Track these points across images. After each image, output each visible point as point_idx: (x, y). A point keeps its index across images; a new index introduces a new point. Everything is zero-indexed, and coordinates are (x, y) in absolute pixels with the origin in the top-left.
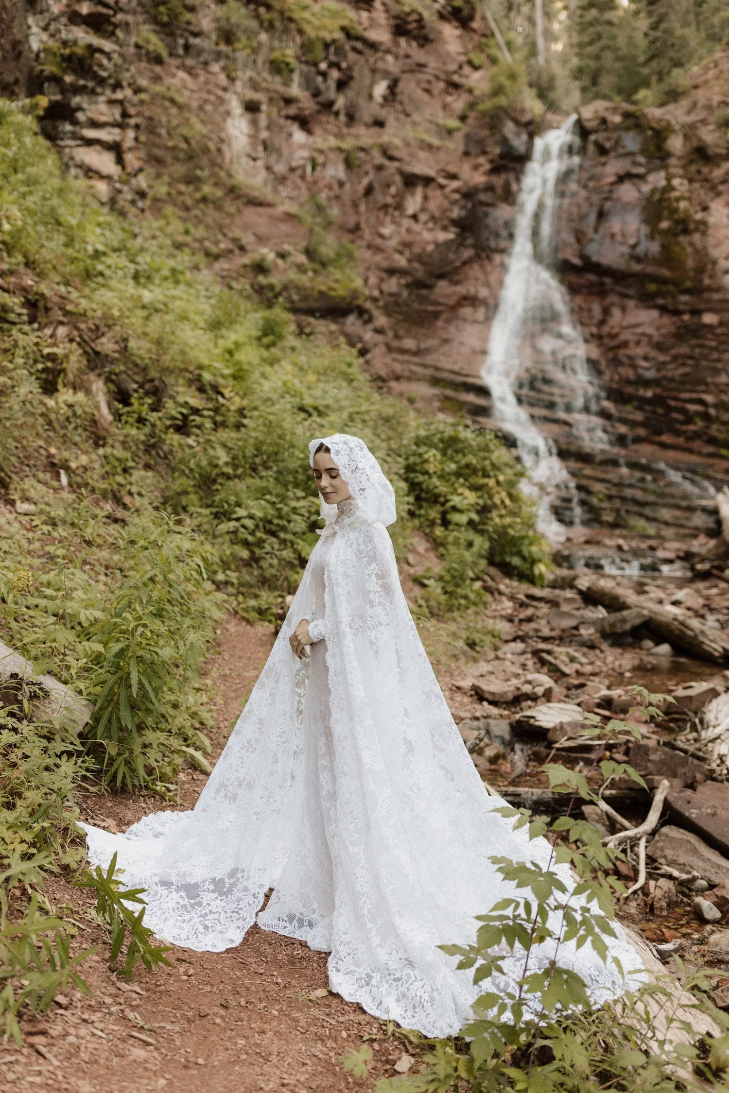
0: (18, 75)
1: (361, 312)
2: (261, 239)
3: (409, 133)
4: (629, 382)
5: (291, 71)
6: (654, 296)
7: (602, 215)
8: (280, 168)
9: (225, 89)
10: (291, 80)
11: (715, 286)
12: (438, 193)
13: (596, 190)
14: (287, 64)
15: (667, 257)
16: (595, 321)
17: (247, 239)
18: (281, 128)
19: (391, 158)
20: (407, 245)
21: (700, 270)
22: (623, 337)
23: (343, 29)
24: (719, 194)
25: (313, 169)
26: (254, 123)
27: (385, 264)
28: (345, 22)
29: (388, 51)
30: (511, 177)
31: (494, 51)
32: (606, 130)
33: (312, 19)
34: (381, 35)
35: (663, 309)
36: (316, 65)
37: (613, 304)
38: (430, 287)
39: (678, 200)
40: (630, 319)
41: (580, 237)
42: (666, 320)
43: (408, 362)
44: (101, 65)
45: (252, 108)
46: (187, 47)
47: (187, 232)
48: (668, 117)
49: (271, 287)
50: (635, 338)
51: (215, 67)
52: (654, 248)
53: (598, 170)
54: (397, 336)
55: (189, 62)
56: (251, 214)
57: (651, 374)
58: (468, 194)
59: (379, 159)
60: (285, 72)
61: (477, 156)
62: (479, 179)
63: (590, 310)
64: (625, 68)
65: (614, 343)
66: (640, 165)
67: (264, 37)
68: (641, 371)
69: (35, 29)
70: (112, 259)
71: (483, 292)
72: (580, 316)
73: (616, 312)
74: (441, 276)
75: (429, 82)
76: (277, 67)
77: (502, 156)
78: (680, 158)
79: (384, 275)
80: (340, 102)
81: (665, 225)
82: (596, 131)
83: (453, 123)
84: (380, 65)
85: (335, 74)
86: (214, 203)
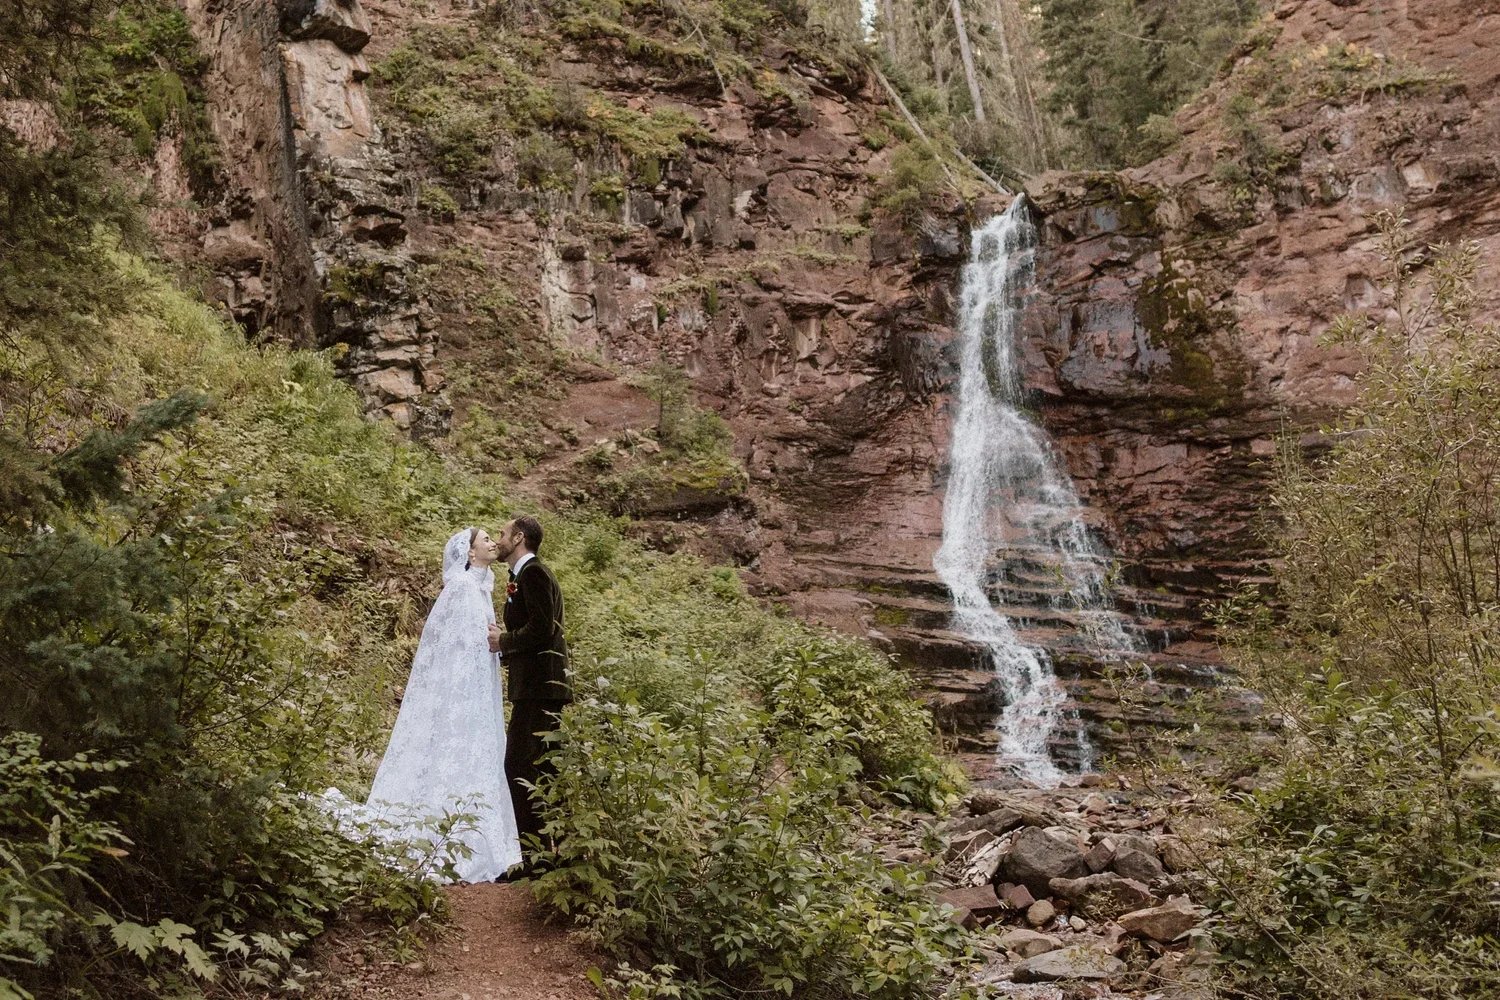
0: (302, 301)
1: (738, 504)
2: (596, 426)
3: (792, 251)
4: (1157, 554)
5: (620, 202)
6: (1175, 425)
7: (1077, 323)
8: (616, 326)
9: (535, 240)
10: (622, 213)
11: (1263, 400)
12: (841, 323)
13: (1067, 290)
14: (614, 194)
15: (1184, 369)
16: (1093, 472)
17: (579, 428)
18: (612, 275)
19: (768, 288)
20: (805, 400)
21: (1236, 382)
22: (1138, 490)
23: (682, 137)
24: (1243, 273)
25: (661, 321)
26: (577, 275)
27: (775, 431)
28: (686, 129)
29: (748, 152)
30: (944, 287)
31: (898, 122)
32: (1065, 208)
33: (639, 134)
34: (736, 133)
35: (1190, 442)
36: (651, 189)
37: (1116, 444)
38: (845, 453)
39: (1184, 288)
40: (1144, 463)
41: (1051, 355)
42: (1198, 457)
43: (821, 562)
44: (393, 283)
45: (572, 256)
46: (483, 197)
47: (501, 432)
48: (1152, 179)
49: (614, 487)
50: (1157, 489)
51: (521, 215)
52: (1162, 358)
53: (1064, 262)
54: (802, 528)
55: (487, 213)
56: (581, 394)
57: (1187, 539)
58: (884, 319)
59: (751, 292)
60: (612, 203)
61: (891, 266)
62: (898, 295)
63: (1083, 456)
64: (1128, 86)
65: (1128, 499)
66: (1123, 248)
67: (580, 166)
68: (1171, 535)
69: (319, 254)
70: (427, 503)
71: (925, 450)
72: (1070, 466)
73: (1123, 454)
74: (860, 436)
75: (810, 180)
76: (601, 200)
77: (925, 262)
78: (1178, 231)
79: (775, 446)
80: (690, 227)
81: (1171, 325)
82: (1053, 212)
83: (851, 227)
84: (739, 170)
85: (679, 195)
86: (531, 387)
